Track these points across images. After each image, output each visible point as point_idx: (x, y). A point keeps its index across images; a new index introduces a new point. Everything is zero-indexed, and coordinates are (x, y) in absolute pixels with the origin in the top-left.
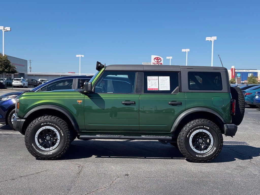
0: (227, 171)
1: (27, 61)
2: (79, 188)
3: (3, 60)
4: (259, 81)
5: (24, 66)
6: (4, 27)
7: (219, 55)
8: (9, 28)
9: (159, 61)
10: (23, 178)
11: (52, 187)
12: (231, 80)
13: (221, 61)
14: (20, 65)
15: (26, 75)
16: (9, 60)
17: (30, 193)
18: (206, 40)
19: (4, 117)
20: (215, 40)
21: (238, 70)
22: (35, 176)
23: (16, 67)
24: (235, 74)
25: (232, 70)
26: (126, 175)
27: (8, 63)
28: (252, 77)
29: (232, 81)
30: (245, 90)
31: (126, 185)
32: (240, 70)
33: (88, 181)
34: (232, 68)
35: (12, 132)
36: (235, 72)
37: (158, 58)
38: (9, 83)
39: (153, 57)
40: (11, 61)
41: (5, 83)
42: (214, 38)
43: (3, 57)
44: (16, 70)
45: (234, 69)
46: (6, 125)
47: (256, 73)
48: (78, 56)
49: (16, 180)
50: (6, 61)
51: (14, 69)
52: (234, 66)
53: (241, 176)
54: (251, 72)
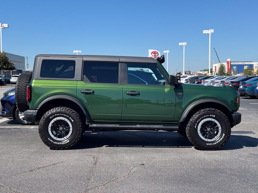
0: (241, 159)
1: (24, 57)
2: (98, 178)
3: (2, 57)
4: (255, 73)
5: (21, 62)
6: (1, 24)
7: (214, 48)
8: (7, 25)
9: (157, 55)
10: (41, 169)
11: (71, 177)
12: (228, 72)
13: (217, 54)
14: (18, 62)
15: (24, 71)
16: (7, 56)
17: (51, 183)
18: (204, 33)
19: (12, 112)
20: (212, 33)
21: (234, 63)
22: (53, 167)
23: (15, 64)
24: (231, 67)
25: (228, 62)
26: (142, 165)
27: (6, 59)
28: (248, 69)
29: (228, 74)
30: (245, 81)
31: (144, 174)
32: (236, 63)
33: (106, 170)
34: (228, 60)
35: (20, 127)
36: (231, 65)
37: (155, 52)
38: (8, 80)
39: (150, 51)
40: (9, 58)
41: (4, 80)
42: (211, 31)
43: (2, 54)
44: (15, 67)
45: (230, 61)
46: (14, 119)
47: (252, 66)
48: (75, 52)
49: (34, 171)
50: (4, 58)
51: (12, 66)
52: (230, 59)
53: (256, 163)
54: (247, 64)
